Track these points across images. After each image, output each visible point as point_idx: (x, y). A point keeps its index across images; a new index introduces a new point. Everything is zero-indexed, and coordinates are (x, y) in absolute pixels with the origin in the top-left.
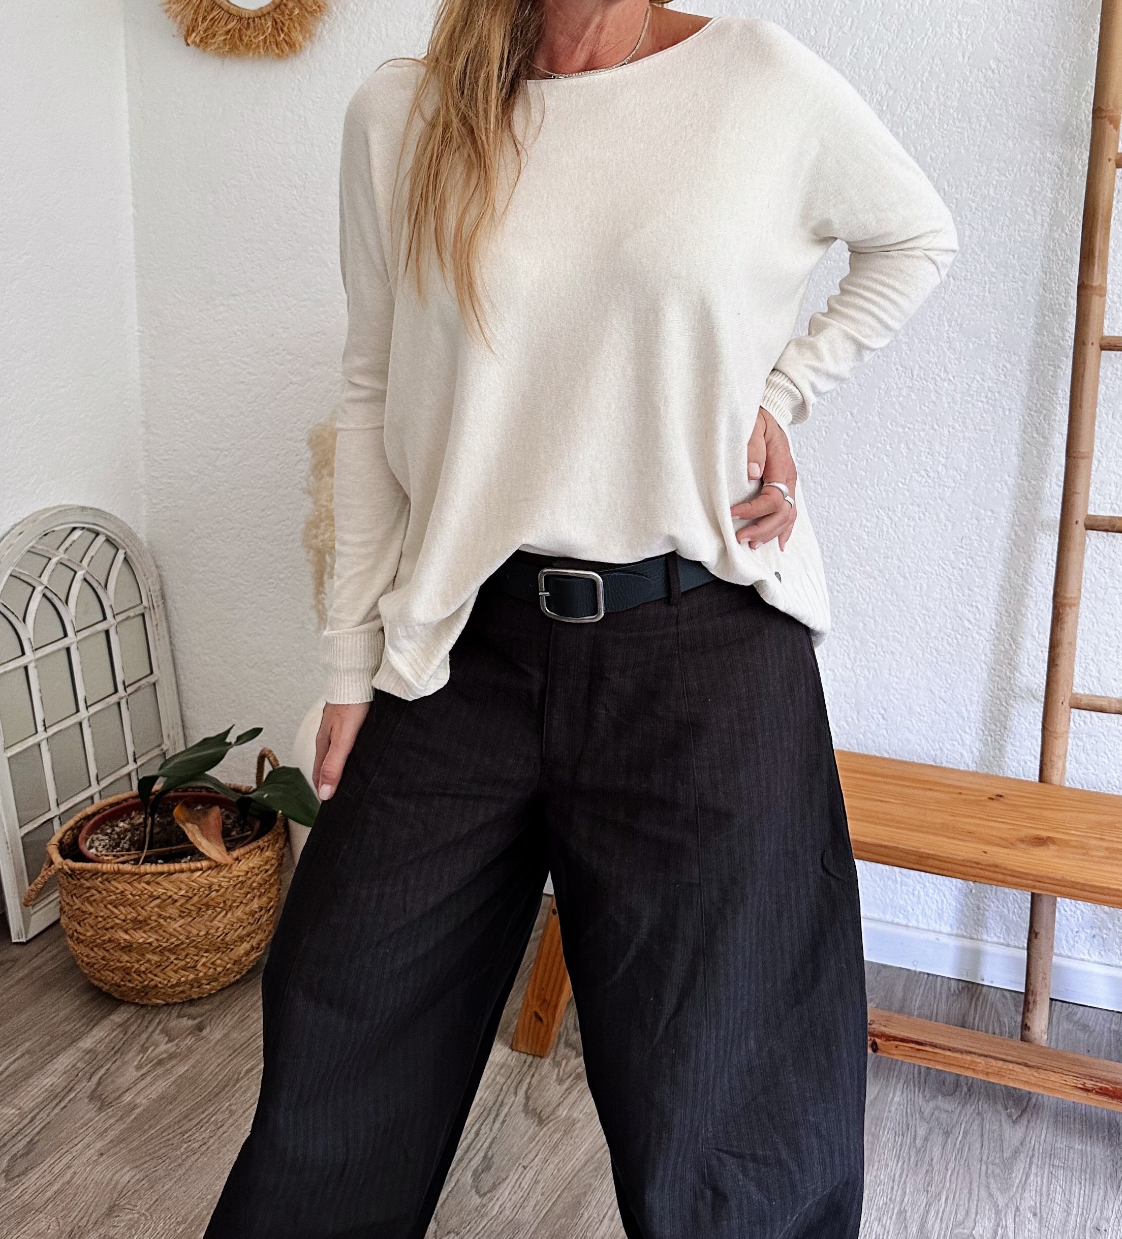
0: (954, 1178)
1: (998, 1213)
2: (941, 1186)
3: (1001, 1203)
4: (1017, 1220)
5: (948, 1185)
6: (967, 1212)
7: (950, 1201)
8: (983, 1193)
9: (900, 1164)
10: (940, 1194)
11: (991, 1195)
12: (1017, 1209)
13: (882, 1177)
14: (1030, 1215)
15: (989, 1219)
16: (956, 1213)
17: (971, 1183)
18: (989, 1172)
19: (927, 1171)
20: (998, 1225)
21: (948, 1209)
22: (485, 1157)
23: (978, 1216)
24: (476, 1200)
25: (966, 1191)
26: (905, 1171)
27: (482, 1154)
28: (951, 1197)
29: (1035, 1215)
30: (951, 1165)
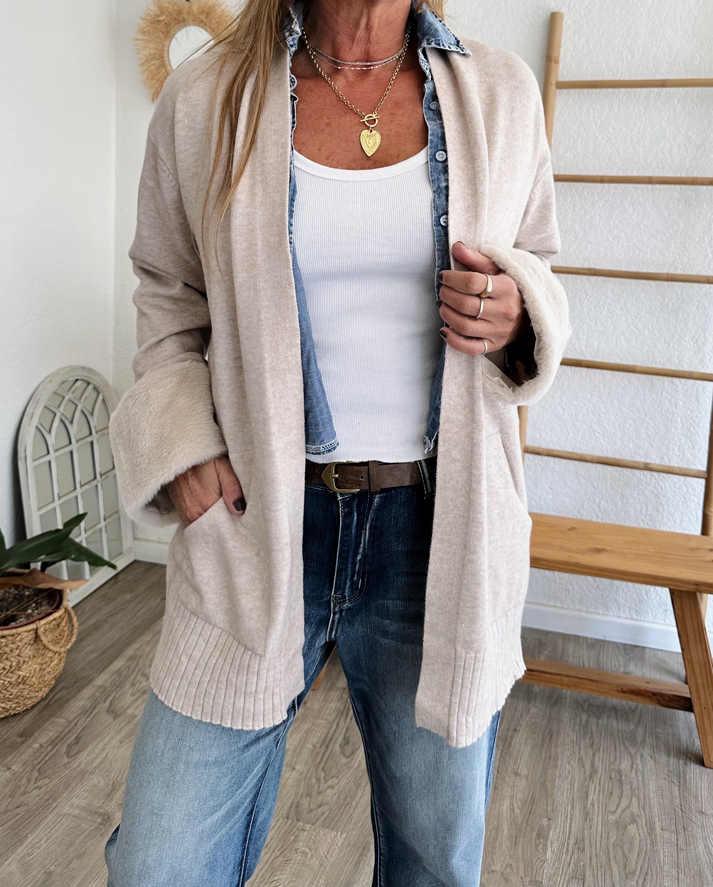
0: (606, 739)
1: (632, 757)
2: (599, 744)
3: (633, 751)
4: (643, 760)
5: (603, 744)
6: (615, 757)
7: (605, 753)
8: (622, 748)
9: (575, 734)
10: (599, 749)
11: (626, 748)
12: (642, 755)
13: (567, 741)
14: (649, 758)
15: (628, 761)
16: (610, 758)
17: (615, 742)
18: (624, 736)
19: (590, 738)
20: (633, 763)
21: (605, 757)
22: (345, 737)
23: (622, 760)
24: (344, 760)
25: (613, 746)
26: (579, 739)
27: (342, 737)
28: (605, 749)
29: (651, 757)
30: (603, 733)
